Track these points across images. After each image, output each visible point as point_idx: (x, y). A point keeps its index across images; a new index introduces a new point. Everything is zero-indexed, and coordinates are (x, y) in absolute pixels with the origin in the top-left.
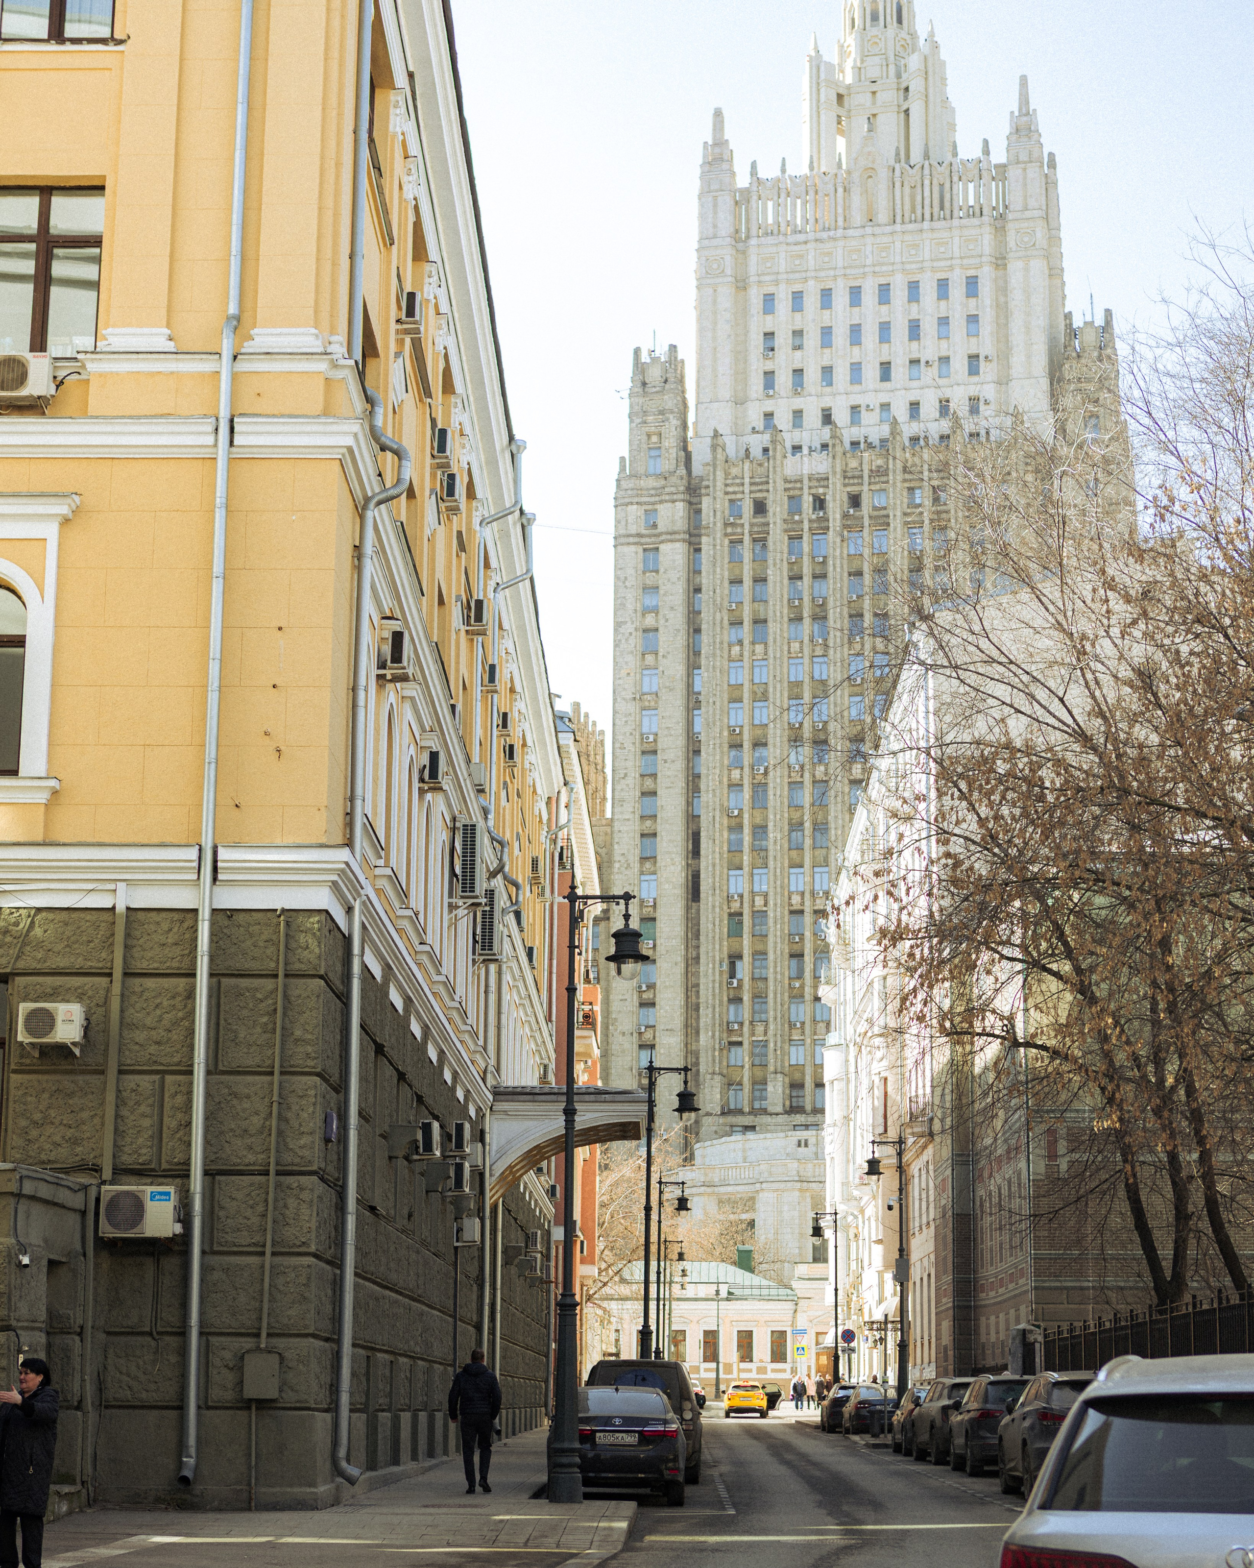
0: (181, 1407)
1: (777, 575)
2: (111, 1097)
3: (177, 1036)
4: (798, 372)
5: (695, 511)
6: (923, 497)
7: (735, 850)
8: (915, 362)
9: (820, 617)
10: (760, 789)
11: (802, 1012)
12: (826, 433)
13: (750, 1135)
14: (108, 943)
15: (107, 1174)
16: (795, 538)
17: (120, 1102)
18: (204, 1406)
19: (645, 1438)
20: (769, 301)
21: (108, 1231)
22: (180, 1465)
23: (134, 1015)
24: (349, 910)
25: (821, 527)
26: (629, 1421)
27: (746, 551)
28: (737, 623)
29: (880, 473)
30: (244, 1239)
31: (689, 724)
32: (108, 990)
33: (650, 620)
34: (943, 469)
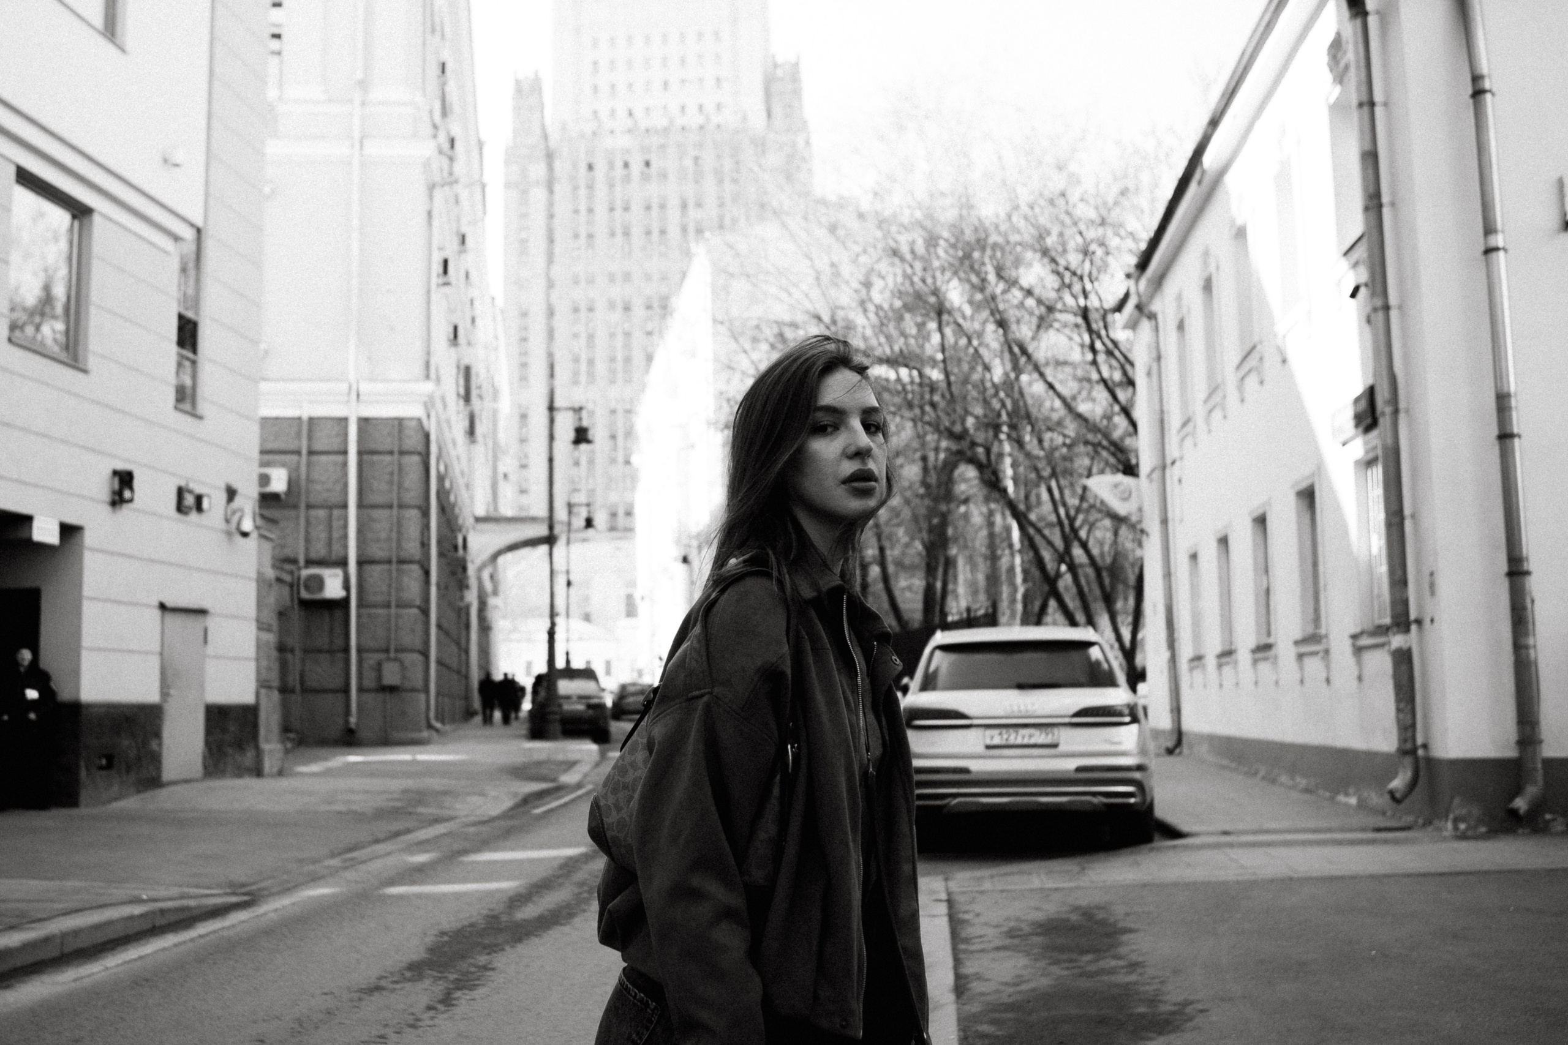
0: (346, 690)
1: (601, 210)
2: (302, 521)
3: (338, 487)
4: (613, 86)
5: (550, 168)
6: (688, 162)
7: (576, 374)
8: (683, 81)
9: (627, 233)
10: (591, 337)
11: (618, 470)
12: (630, 123)
13: (586, 544)
14: (299, 435)
15: (302, 562)
16: (611, 186)
17: (308, 522)
18: (361, 690)
19: (590, 706)
20: (595, 43)
21: (305, 595)
22: (347, 722)
23: (315, 475)
24: (429, 416)
25: (627, 179)
26: (581, 698)
27: (583, 192)
28: (576, 236)
29: (663, 147)
30: (379, 598)
31: (548, 296)
32: (299, 463)
33: (523, 235)
34: (700, 145)
